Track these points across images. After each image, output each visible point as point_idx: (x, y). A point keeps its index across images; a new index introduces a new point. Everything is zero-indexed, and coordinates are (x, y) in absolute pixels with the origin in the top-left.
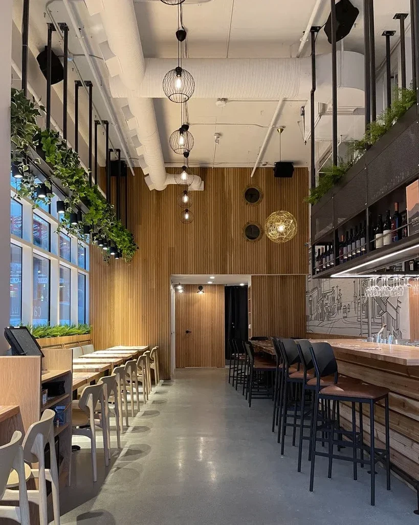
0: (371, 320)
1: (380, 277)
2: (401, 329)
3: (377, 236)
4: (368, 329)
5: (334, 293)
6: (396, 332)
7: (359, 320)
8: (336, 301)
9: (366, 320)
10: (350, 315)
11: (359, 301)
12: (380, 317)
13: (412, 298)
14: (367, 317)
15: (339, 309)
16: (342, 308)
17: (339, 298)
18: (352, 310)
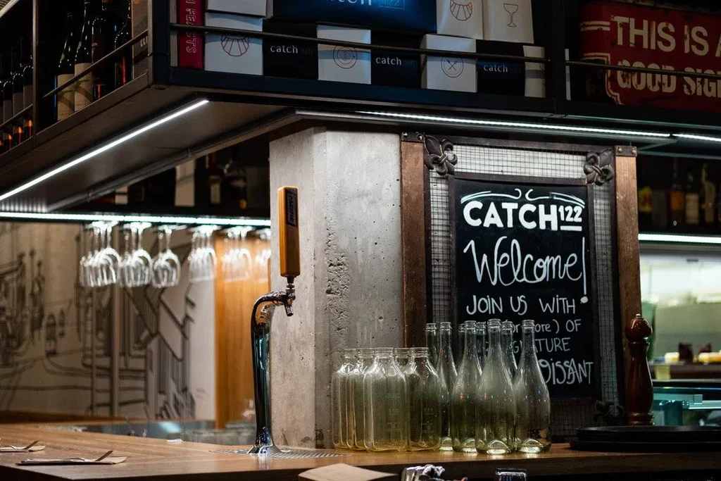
0: (119, 362)
1: (121, 223)
2: (193, 390)
3: (62, 79)
4: (111, 391)
5: (22, 275)
6: (180, 398)
7: (88, 361)
8: (28, 302)
9: (105, 362)
10: (63, 345)
11: (89, 301)
12: (142, 353)
13: (223, 292)
14: (109, 353)
15: (36, 325)
16: (44, 323)
17: (37, 289)
18: (70, 329)
